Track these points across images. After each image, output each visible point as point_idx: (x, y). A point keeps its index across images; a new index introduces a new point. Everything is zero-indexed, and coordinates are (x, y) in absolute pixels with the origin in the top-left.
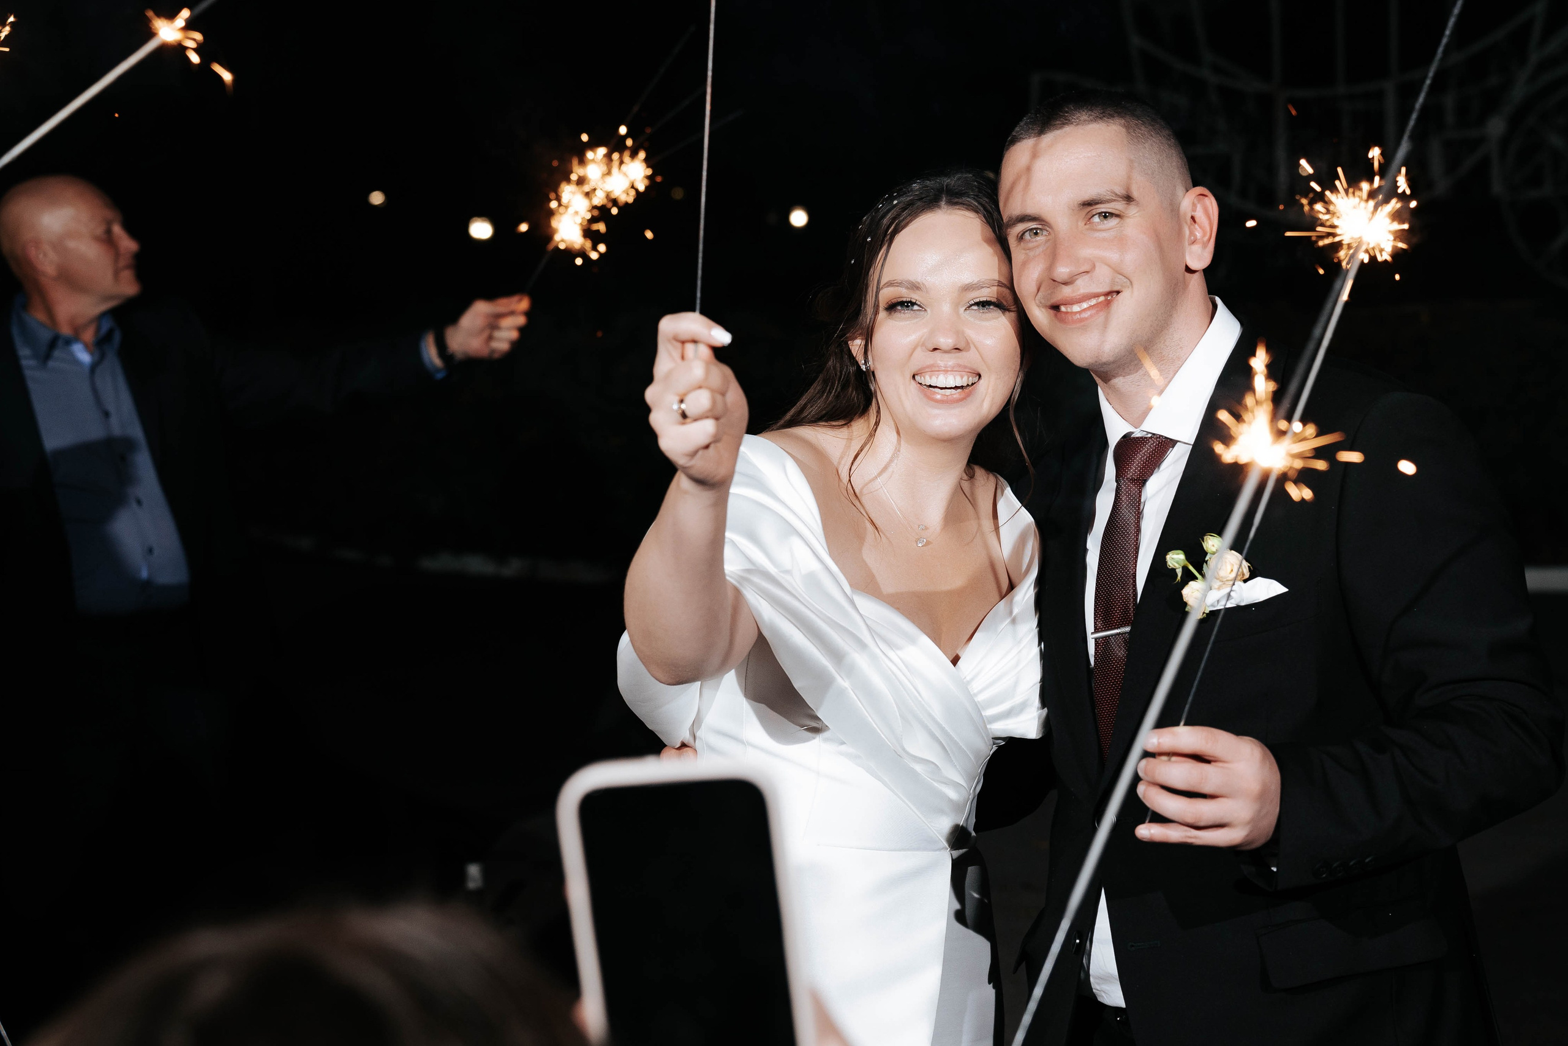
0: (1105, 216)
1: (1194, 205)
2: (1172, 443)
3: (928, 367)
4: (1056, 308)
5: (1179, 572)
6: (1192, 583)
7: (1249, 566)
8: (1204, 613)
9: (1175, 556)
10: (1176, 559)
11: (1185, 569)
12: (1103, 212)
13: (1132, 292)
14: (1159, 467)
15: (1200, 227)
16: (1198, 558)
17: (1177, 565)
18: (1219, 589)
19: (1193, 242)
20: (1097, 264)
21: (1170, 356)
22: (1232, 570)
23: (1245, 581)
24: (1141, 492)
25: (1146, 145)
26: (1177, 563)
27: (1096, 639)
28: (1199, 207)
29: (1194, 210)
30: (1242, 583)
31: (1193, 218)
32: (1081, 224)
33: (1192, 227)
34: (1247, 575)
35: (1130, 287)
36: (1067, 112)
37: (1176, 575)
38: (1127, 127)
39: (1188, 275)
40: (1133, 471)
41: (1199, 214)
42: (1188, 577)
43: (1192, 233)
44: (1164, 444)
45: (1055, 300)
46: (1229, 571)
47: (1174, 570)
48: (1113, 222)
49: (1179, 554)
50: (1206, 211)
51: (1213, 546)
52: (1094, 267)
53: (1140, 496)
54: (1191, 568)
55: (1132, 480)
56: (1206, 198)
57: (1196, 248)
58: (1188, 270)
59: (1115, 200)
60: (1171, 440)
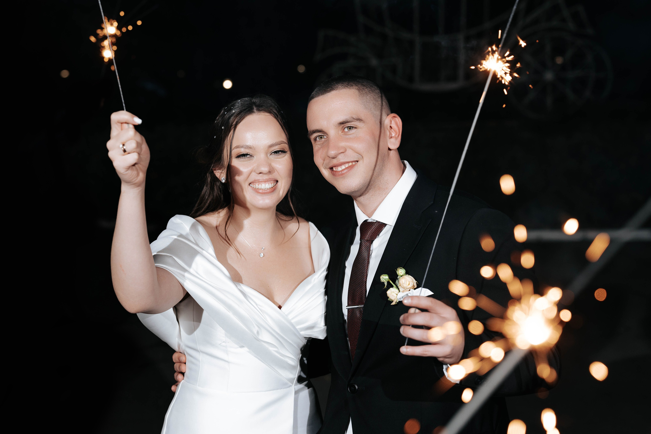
0: (350, 128)
1: (391, 121)
2: (385, 225)
3: (257, 180)
4: (331, 168)
5: (386, 284)
6: (391, 289)
7: (416, 282)
8: (396, 302)
9: (384, 277)
10: (385, 278)
11: (388, 282)
12: (349, 127)
13: (363, 161)
14: (379, 235)
15: (394, 131)
16: (394, 278)
17: (385, 281)
18: (403, 292)
19: (391, 137)
20: (348, 149)
21: (383, 187)
22: (409, 284)
23: (415, 289)
24: (370, 246)
25: (368, 97)
26: (385, 280)
27: (348, 309)
28: (393, 122)
29: (391, 123)
30: (413, 290)
31: (391, 127)
32: (340, 132)
33: (391, 131)
34: (416, 287)
35: (362, 159)
36: (332, 85)
37: (385, 285)
38: (359, 90)
39: (389, 151)
40: (367, 237)
41: (393, 125)
42: (390, 286)
43: (390, 134)
44: (381, 226)
45: (331, 165)
46: (408, 284)
47: (383, 283)
48: (353, 131)
49: (386, 276)
50: (396, 124)
51: (401, 273)
52: (346, 150)
53: (370, 248)
54: (391, 282)
55: (367, 241)
56: (396, 118)
57: (393, 140)
58: (389, 149)
59: (353, 121)
60: (384, 224)
